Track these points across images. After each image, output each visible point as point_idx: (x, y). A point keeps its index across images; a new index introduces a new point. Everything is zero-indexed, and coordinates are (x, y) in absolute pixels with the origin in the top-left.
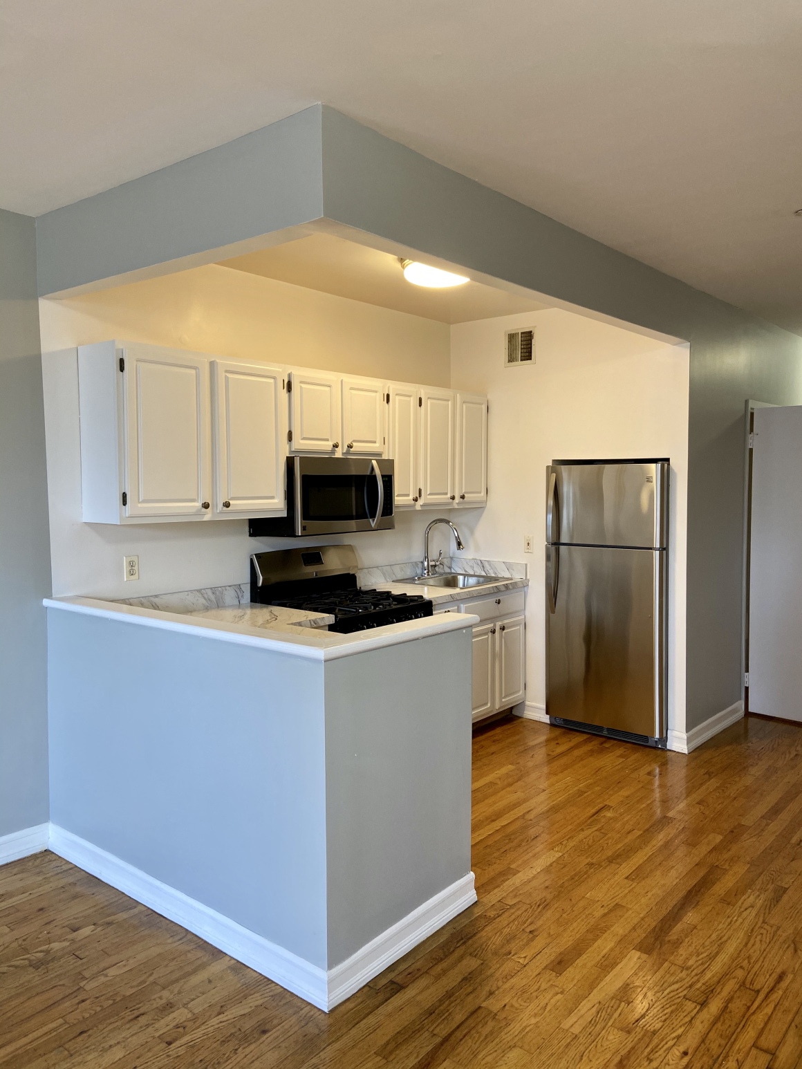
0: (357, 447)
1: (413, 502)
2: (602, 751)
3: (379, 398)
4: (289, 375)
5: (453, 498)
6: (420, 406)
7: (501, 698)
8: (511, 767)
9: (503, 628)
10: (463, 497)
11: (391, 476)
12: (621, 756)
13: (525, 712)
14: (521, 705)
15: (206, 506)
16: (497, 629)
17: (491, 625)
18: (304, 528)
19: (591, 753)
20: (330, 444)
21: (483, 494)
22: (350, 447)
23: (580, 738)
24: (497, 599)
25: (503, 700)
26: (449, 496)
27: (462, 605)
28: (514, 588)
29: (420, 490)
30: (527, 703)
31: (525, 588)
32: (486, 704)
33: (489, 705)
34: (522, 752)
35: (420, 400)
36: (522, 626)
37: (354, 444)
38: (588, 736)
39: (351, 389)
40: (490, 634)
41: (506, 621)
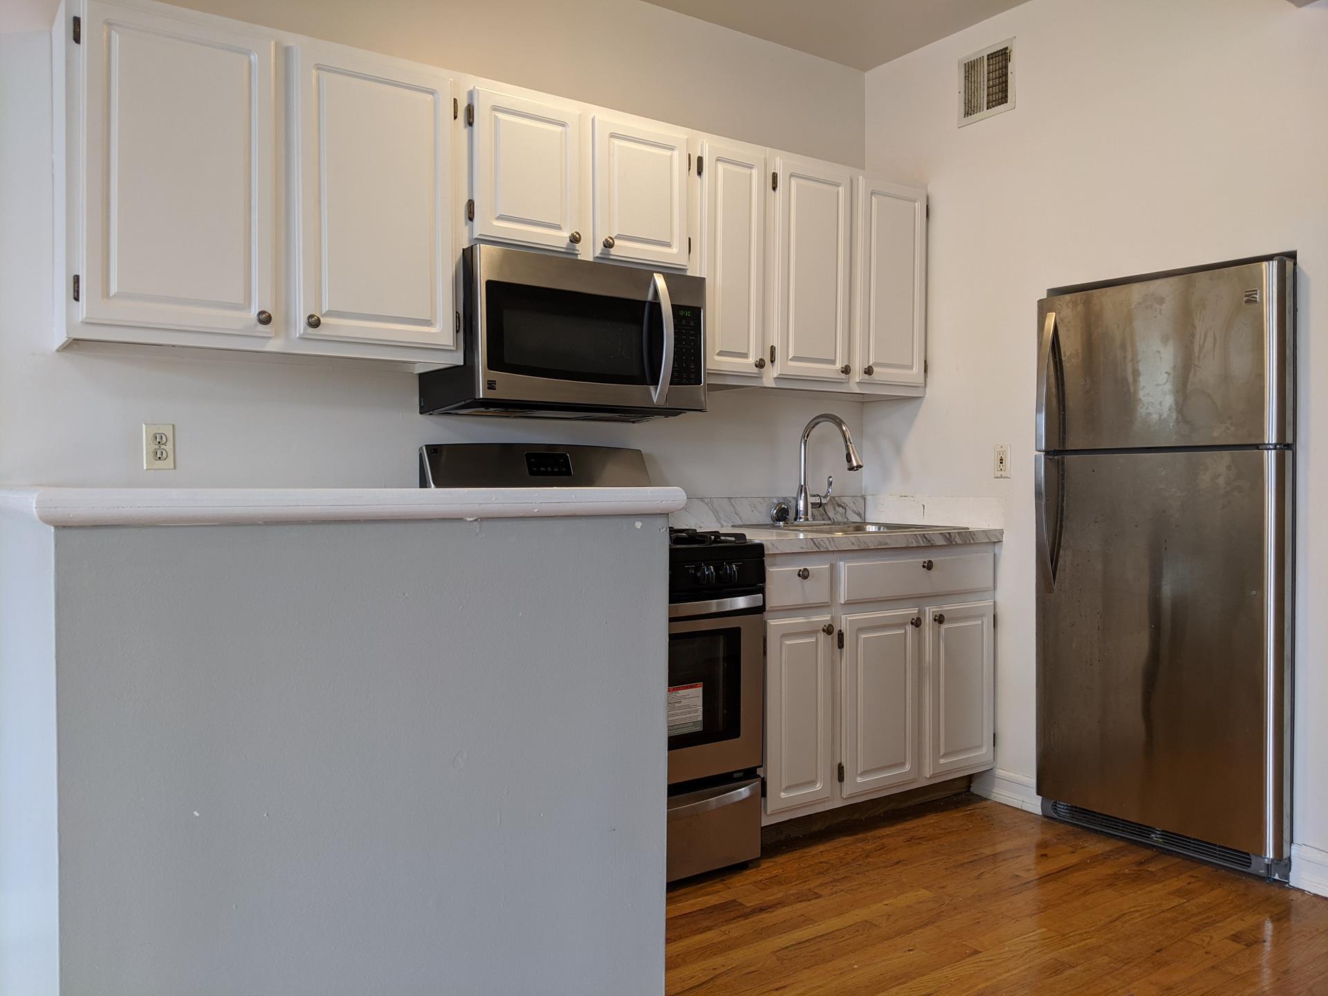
0: (624, 250)
1: (756, 370)
2: (1138, 877)
3: (678, 160)
4: (471, 94)
5: (846, 370)
6: (774, 189)
7: (936, 755)
8: (924, 894)
9: (940, 619)
10: (869, 371)
11: (699, 310)
12: (1178, 893)
13: (995, 790)
14: (985, 775)
15: (265, 319)
16: (928, 619)
17: (913, 611)
18: (491, 385)
19: (1113, 881)
20: (566, 234)
21: (918, 368)
22: (608, 245)
23: (1097, 846)
24: (926, 560)
25: (942, 761)
26: (839, 365)
27: (842, 563)
28: (965, 544)
29: (773, 349)
30: (999, 772)
31: (997, 547)
32: (903, 764)
33: (907, 767)
34: (962, 865)
35: (775, 176)
36: (988, 621)
37: (617, 242)
38: (1121, 844)
39: (613, 136)
40: (910, 628)
41: (947, 607)
